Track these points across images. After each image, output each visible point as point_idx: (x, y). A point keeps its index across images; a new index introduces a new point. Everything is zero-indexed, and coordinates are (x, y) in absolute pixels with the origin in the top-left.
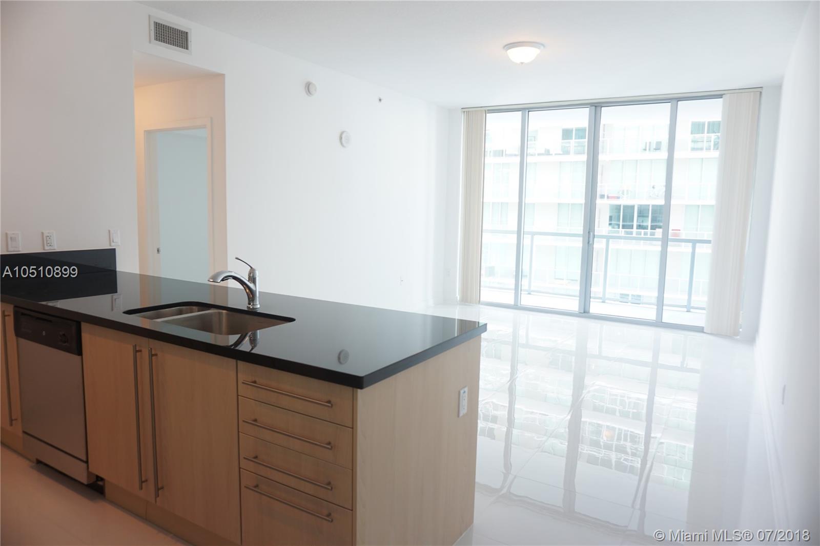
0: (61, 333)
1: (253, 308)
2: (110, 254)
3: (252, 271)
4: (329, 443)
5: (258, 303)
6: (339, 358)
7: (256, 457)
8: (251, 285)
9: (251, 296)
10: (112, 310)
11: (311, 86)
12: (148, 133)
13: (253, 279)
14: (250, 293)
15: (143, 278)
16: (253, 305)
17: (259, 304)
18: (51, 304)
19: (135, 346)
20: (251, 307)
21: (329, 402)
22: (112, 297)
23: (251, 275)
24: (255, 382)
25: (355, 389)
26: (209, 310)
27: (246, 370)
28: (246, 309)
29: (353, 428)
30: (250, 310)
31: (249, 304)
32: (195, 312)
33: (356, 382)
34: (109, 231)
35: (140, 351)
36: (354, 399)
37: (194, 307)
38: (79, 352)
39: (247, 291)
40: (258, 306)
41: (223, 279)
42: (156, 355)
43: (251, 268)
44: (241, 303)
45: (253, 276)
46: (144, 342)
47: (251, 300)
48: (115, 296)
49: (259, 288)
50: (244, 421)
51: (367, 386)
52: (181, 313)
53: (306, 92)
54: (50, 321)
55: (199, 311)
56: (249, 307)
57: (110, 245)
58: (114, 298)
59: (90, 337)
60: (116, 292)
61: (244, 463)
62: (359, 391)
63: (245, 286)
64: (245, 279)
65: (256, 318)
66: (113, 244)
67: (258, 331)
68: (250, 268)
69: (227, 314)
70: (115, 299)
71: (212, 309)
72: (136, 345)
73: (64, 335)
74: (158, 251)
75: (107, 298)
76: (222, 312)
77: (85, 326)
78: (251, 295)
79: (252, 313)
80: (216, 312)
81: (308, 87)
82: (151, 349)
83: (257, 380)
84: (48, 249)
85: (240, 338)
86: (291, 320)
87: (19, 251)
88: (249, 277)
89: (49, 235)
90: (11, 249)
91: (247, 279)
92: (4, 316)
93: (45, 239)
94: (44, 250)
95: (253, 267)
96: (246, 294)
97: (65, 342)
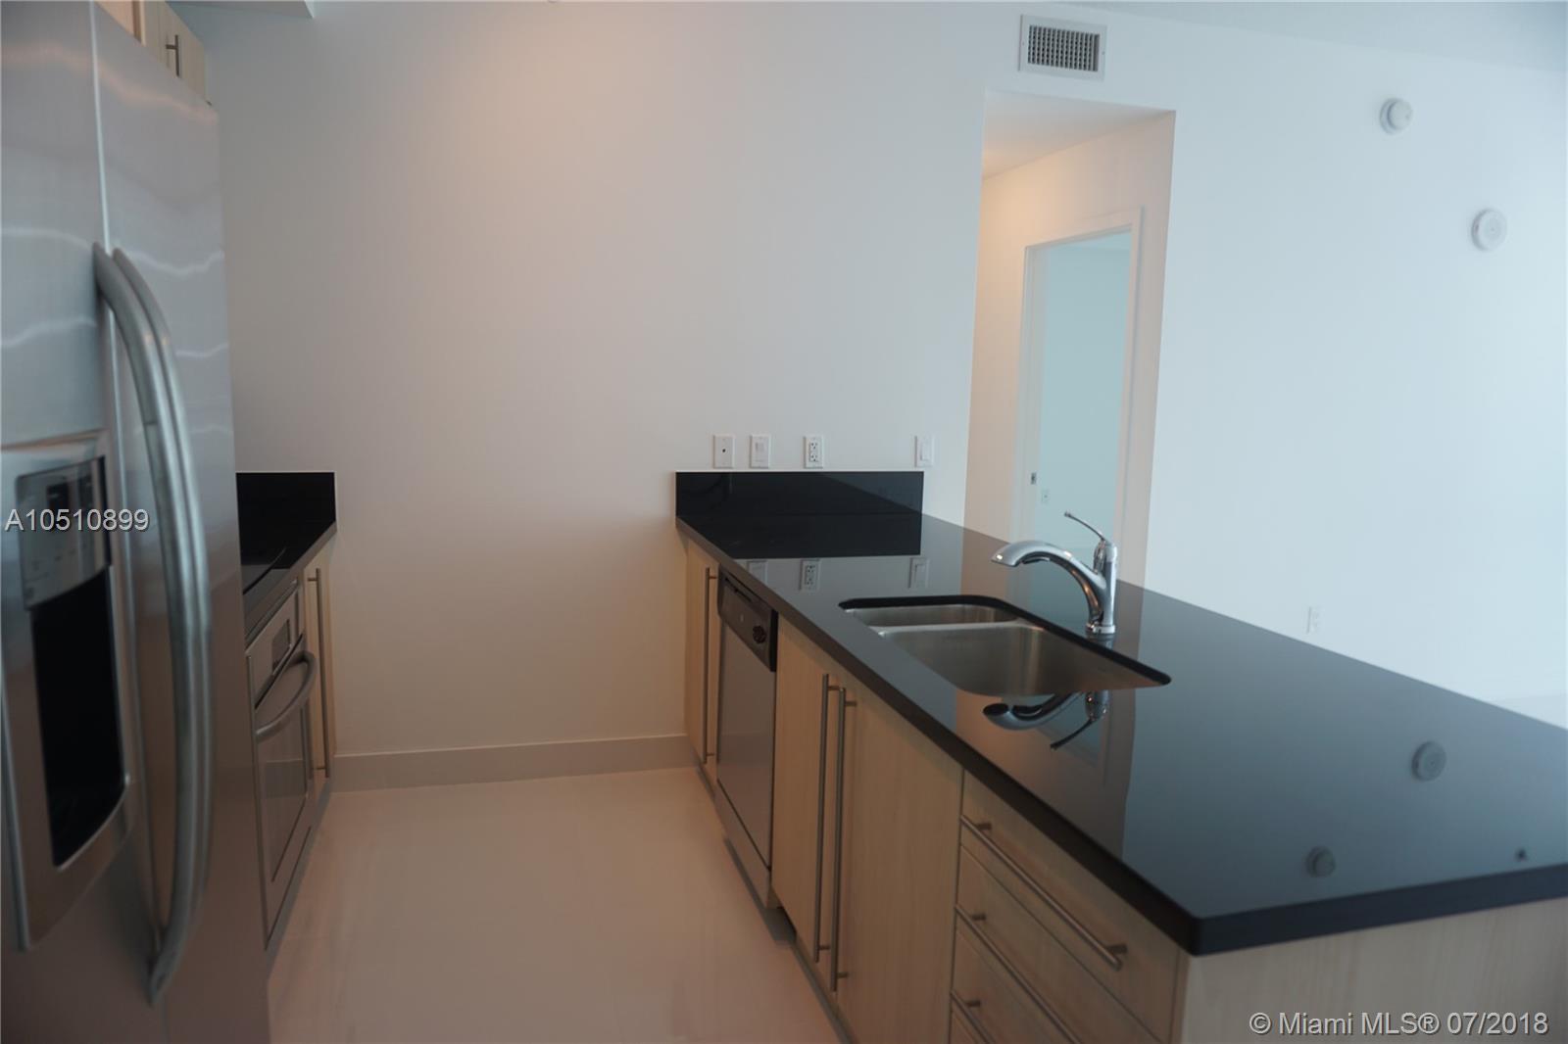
1: (1099, 633)
2: (913, 482)
3: (1104, 546)
5: (1111, 622)
8: (1097, 579)
9: (1096, 603)
11: (1395, 110)
12: (1033, 251)
13: (1104, 568)
14: (1092, 594)
16: (1100, 625)
17: (1115, 623)
19: (826, 676)
20: (1094, 630)
22: (911, 561)
23: (1101, 555)
26: (1014, 619)
27: (977, 797)
28: (1083, 634)
30: (1092, 637)
31: (1092, 623)
32: (989, 621)
34: (916, 438)
37: (988, 609)
38: (774, 666)
39: (1087, 589)
40: (1110, 632)
41: (1027, 557)
42: (854, 704)
43: (1103, 539)
44: (1077, 621)
45: (1105, 558)
47: (1094, 612)
48: (916, 559)
53: (1383, 125)
55: (995, 620)
56: (1090, 630)
57: (916, 465)
58: (914, 564)
59: (785, 640)
60: (918, 553)
63: (1080, 580)
64: (1084, 564)
65: (1094, 656)
66: (920, 463)
67: (1104, 690)
68: (1099, 539)
69: (1041, 634)
70: (916, 567)
71: (1020, 619)
73: (758, 627)
74: (1033, 478)
76: (1031, 630)
77: (782, 623)
78: (1095, 599)
79: (1094, 645)
81: (1389, 114)
84: (811, 467)
85: (1054, 698)
86: (1162, 679)
87: (767, 468)
88: (1096, 558)
89: (814, 442)
90: (754, 464)
91: (1092, 566)
92: (709, 577)
93: (808, 448)
94: (805, 467)
95: (1105, 536)
96: (1084, 596)
97: (759, 642)
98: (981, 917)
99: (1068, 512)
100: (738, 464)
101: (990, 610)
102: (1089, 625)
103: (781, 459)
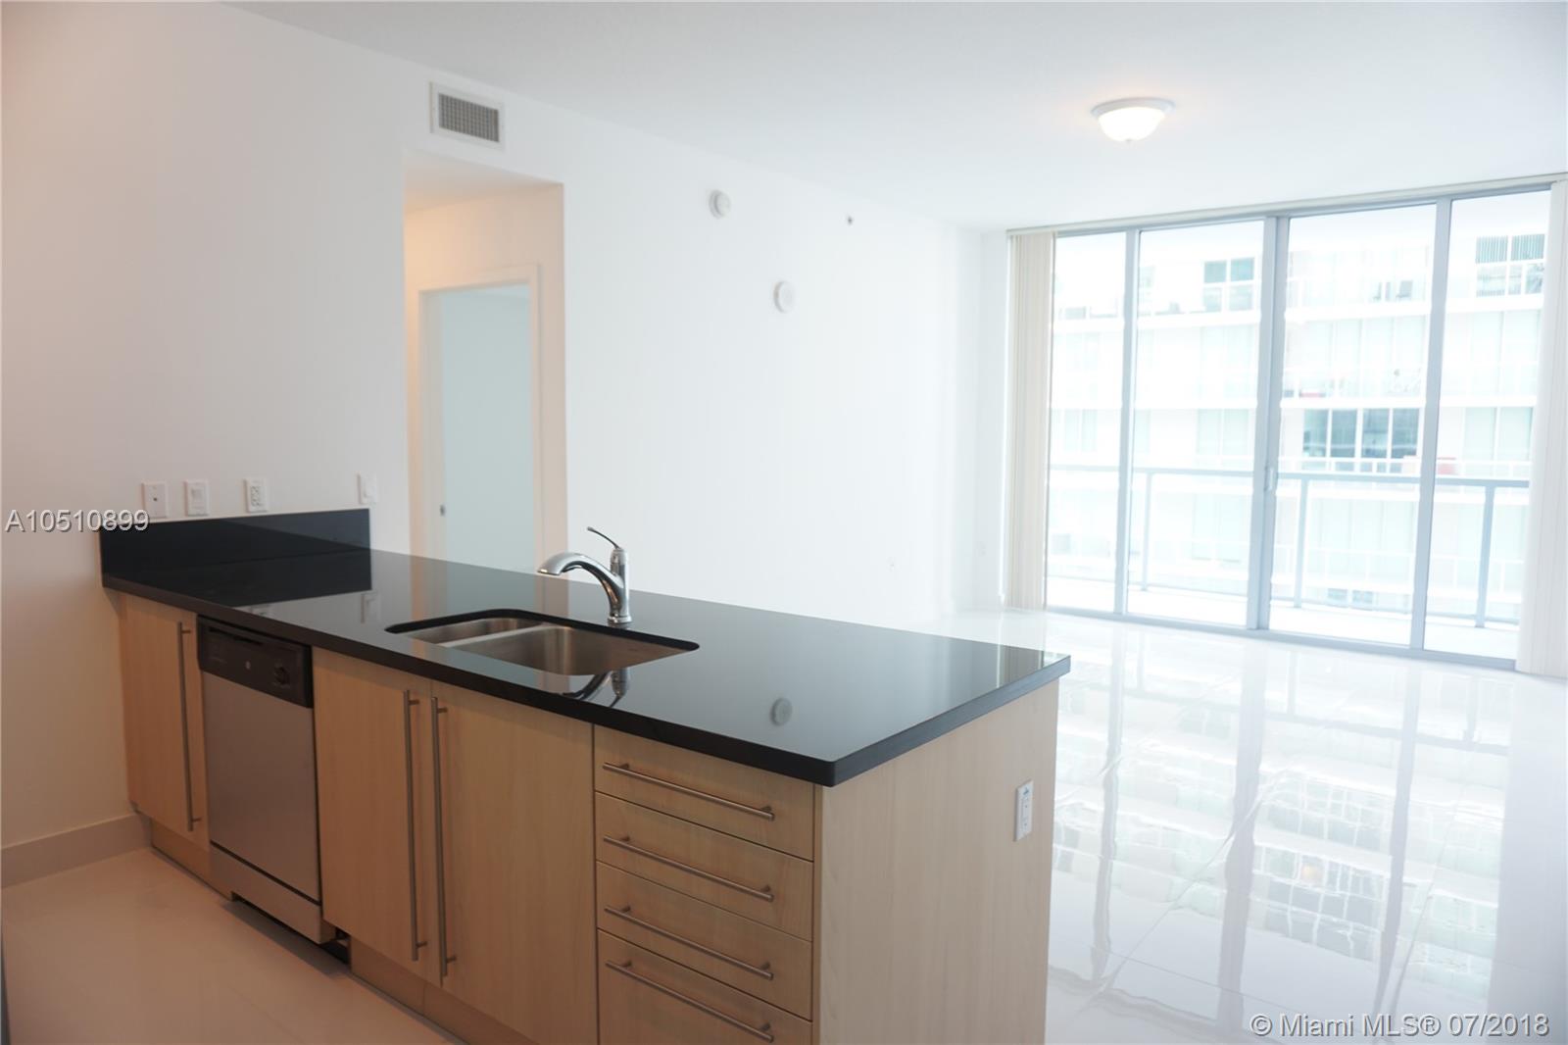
0: (278, 665)
1: (620, 624)
2: (360, 519)
3: (618, 552)
4: (767, 889)
5: (628, 613)
6: (773, 715)
7: (627, 909)
8: (616, 580)
9: (616, 600)
10: (363, 620)
11: (720, 199)
12: (428, 296)
13: (619, 568)
14: (613, 595)
15: (418, 564)
16: (620, 616)
17: (631, 615)
18: (257, 610)
19: (407, 694)
20: (616, 621)
21: (768, 809)
22: (363, 595)
23: (616, 561)
24: (626, 766)
25: (817, 786)
26: (538, 624)
27: (611, 744)
28: (606, 625)
29: (814, 861)
30: (614, 627)
31: (613, 615)
32: (512, 629)
33: (819, 773)
34: (359, 478)
35: (416, 702)
36: (815, 806)
37: (511, 620)
38: (308, 701)
39: (609, 590)
40: (629, 619)
41: (567, 566)
42: (445, 710)
43: (617, 547)
44: (600, 615)
45: (619, 562)
46: (422, 686)
47: (615, 606)
48: (368, 594)
49: (631, 583)
50: (605, 840)
51: (840, 782)
52: (486, 631)
53: (712, 211)
54: (258, 644)
55: (520, 627)
56: (612, 621)
57: (360, 503)
58: (365, 600)
59: (327, 673)
60: (370, 589)
61: (605, 920)
62: (826, 789)
63: (604, 582)
64: (605, 567)
65: (623, 641)
66: (365, 500)
67: (629, 669)
68: (613, 547)
69: (571, 633)
70: (368, 602)
71: (545, 623)
72: (408, 691)
73: (282, 669)
74: (442, 511)
75: (352, 599)
76: (562, 630)
77: (320, 656)
78: (616, 597)
79: (618, 632)
80: (550, 631)
81: (715, 202)
82: (436, 699)
83: (631, 763)
84: (255, 511)
85: (594, 679)
86: (692, 646)
87: (206, 515)
88: (613, 564)
89: (255, 485)
90: (192, 511)
91: (609, 569)
92: (181, 632)
93: (248, 492)
94: (247, 511)
95: (619, 546)
96: (606, 596)
97: (283, 682)
98: (627, 839)
99: (591, 526)
100: (173, 513)
101: (512, 621)
102: (610, 618)
103: (219, 504)
